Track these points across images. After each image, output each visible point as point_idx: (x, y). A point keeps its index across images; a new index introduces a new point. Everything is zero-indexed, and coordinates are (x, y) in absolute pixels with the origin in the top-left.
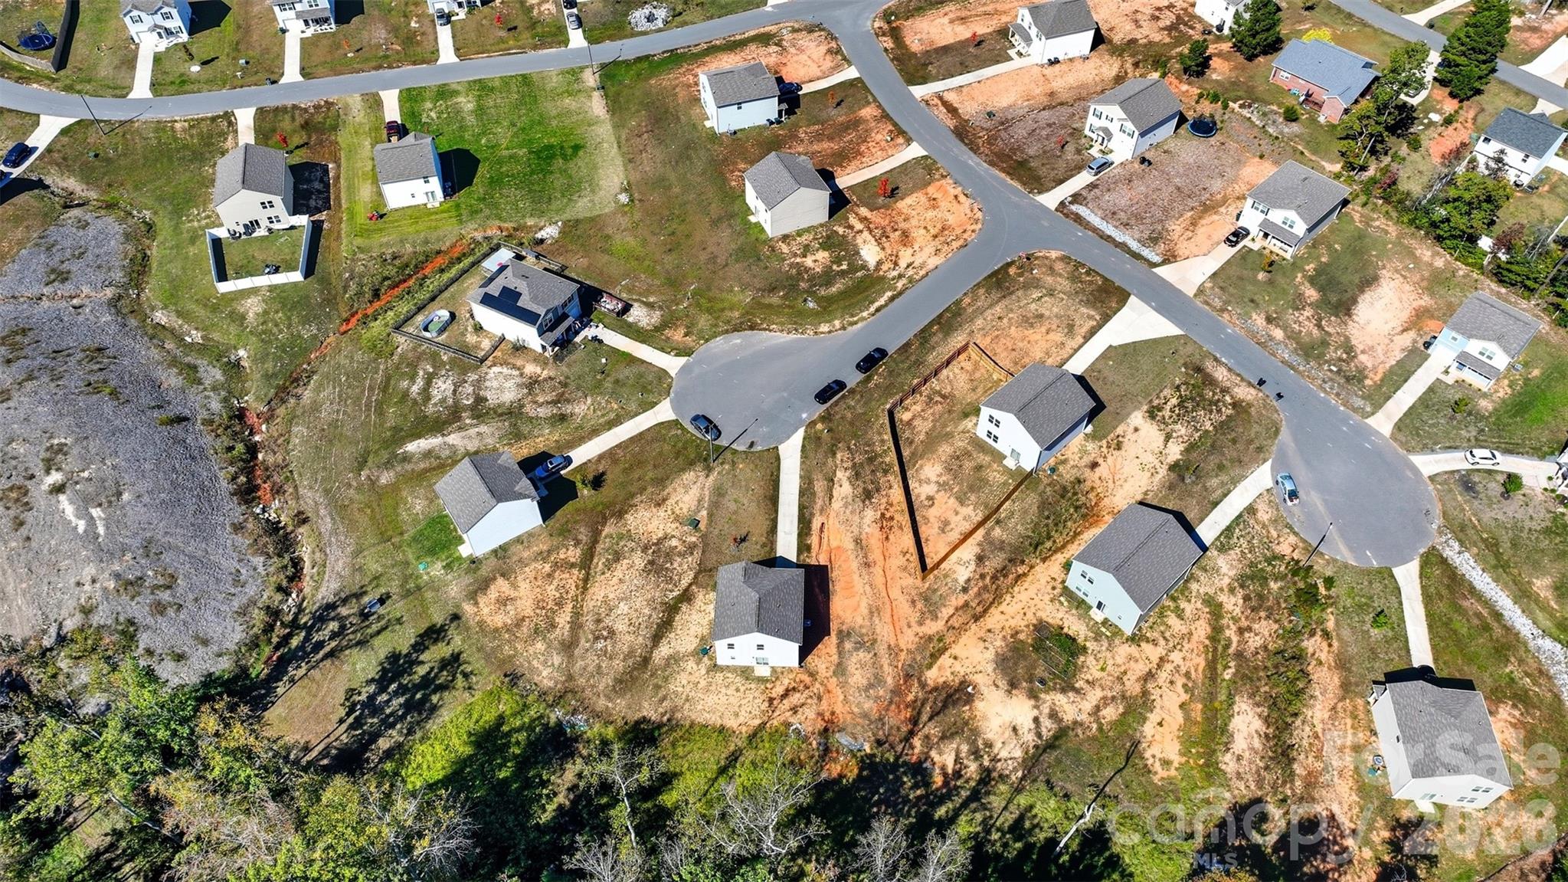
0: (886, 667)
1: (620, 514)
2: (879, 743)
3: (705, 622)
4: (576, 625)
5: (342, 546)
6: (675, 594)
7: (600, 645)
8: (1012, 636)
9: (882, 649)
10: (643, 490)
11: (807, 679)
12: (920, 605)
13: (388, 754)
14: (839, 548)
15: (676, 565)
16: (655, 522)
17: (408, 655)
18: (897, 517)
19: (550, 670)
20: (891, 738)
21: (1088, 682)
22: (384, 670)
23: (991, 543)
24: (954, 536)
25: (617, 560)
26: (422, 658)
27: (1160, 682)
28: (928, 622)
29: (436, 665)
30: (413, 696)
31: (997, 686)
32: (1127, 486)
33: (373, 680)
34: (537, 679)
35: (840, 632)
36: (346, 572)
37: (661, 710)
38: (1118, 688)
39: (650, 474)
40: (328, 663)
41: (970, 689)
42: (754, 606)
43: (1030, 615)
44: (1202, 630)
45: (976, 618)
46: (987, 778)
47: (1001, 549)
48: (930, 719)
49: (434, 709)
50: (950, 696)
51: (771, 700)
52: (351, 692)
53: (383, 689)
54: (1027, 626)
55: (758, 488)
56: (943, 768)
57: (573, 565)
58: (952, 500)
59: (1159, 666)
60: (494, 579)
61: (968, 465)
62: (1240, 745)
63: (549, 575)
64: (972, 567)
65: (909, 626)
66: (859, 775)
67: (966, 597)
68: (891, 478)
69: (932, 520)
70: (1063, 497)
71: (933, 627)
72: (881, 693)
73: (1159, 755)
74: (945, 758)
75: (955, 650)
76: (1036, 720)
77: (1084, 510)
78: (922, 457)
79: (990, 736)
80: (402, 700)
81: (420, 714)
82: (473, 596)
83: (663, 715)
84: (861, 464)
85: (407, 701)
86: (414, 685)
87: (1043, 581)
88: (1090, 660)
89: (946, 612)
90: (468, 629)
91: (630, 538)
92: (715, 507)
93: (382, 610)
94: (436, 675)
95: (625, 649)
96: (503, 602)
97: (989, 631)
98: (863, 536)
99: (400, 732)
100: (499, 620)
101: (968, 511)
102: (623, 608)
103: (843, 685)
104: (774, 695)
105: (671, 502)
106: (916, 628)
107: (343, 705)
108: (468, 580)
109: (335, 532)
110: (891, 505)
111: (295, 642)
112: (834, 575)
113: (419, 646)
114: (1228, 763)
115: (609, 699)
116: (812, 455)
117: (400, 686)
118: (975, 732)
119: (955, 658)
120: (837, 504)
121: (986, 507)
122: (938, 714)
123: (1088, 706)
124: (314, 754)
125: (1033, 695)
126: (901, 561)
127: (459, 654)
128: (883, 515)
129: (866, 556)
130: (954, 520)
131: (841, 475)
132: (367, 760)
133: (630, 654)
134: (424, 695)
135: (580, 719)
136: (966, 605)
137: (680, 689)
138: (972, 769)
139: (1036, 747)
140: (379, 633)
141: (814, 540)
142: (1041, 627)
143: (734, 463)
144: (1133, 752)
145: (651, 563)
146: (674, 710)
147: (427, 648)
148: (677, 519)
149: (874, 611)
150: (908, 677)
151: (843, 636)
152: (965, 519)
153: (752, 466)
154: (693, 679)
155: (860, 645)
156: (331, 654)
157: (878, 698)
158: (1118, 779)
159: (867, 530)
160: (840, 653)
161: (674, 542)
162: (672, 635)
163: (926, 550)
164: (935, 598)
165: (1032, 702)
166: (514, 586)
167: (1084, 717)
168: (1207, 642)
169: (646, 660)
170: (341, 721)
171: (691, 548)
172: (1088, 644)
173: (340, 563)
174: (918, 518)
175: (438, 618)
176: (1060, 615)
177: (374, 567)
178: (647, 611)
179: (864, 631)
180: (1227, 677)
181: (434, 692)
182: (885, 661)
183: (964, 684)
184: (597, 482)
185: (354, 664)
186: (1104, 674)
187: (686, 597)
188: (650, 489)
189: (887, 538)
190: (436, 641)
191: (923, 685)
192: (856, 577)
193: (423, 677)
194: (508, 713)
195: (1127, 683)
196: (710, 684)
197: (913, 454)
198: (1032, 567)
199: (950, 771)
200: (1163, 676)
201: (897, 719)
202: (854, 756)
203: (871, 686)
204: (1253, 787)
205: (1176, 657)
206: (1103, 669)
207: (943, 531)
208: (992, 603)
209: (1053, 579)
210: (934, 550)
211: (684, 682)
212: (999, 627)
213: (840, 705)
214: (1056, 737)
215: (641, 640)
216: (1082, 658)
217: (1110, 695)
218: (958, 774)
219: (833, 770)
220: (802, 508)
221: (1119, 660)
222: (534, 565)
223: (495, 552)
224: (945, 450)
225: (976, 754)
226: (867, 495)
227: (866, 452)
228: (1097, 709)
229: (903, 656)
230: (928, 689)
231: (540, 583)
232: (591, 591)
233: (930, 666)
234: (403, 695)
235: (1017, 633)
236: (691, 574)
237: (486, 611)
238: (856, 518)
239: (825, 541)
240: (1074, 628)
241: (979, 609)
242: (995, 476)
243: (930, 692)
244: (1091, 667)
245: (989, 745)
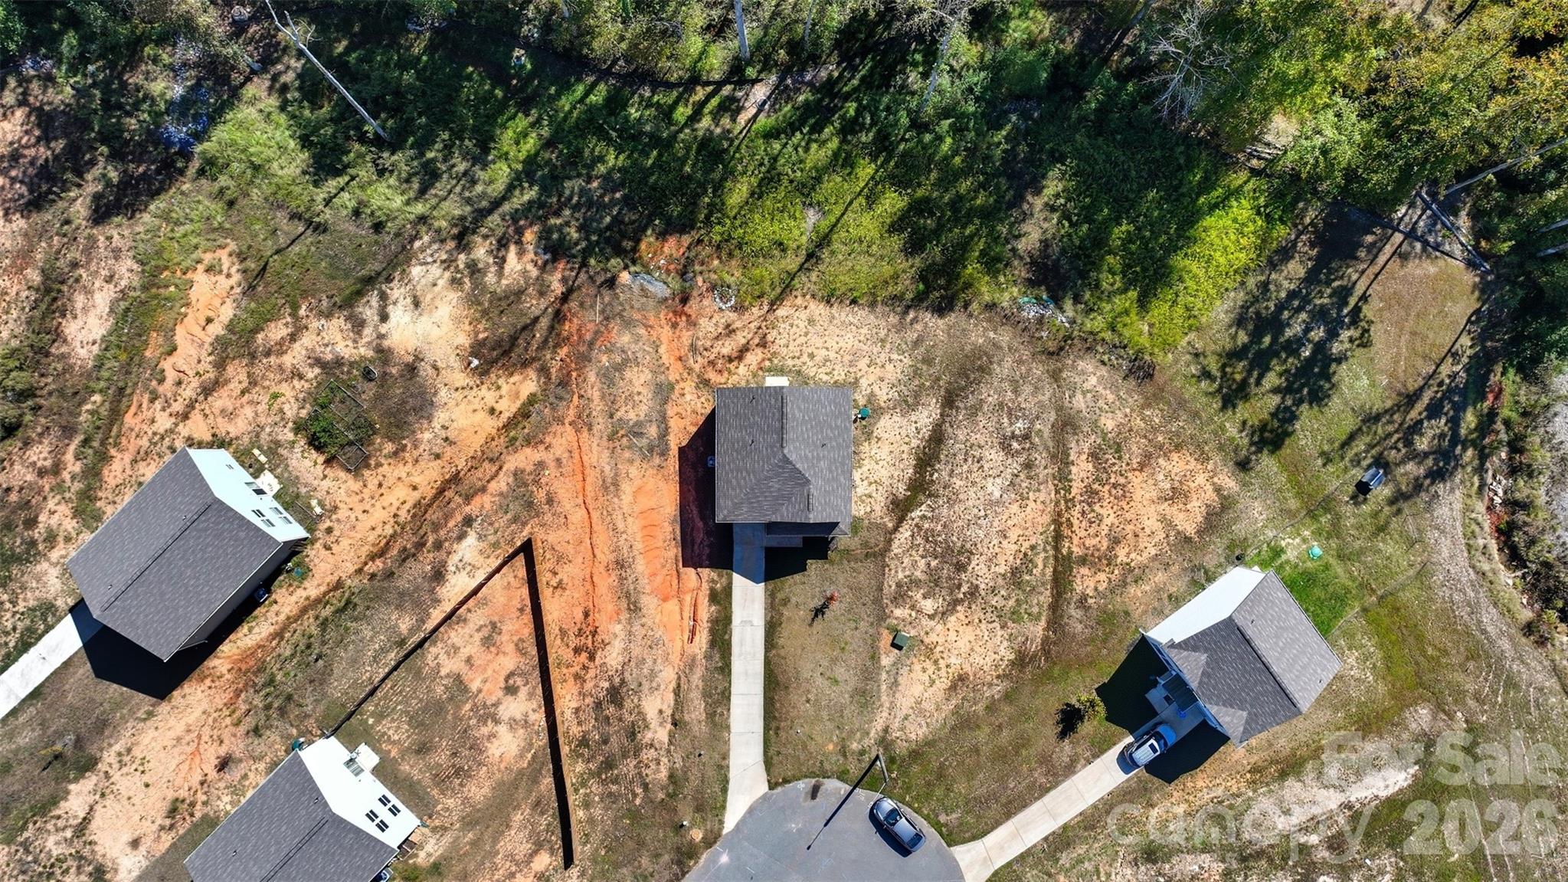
0: (596, 395)
1: (1021, 660)
2: (611, 283)
3: (867, 464)
4: (1061, 458)
5: (1452, 582)
6: (916, 513)
7: (1020, 426)
8: (404, 448)
9: (601, 424)
10: (991, 708)
11: (712, 375)
12: (541, 495)
13: (1285, 253)
14: (665, 599)
15: (922, 563)
16: (963, 645)
17: (1299, 402)
18: (567, 654)
19: (1087, 386)
20: (592, 291)
21: (301, 377)
22: (1328, 378)
23: (418, 604)
24: (477, 617)
25: (1015, 572)
26: (1276, 399)
27: (195, 383)
28: (530, 468)
29: (1254, 390)
30: (1274, 341)
31: (436, 368)
32: (179, 729)
33: (1339, 361)
34: (1103, 371)
35: (664, 454)
36: (1432, 535)
37: (919, 327)
38: (257, 371)
39: (982, 735)
40: (1413, 385)
41: (476, 362)
42: (790, 435)
43: (372, 483)
44: (116, 470)
45: (456, 479)
46: (462, 237)
47: (402, 594)
48: (536, 320)
49: (1240, 322)
50: (506, 353)
51: (763, 344)
52: (1364, 341)
53: (1320, 348)
54: (379, 465)
55: (798, 704)
56: (521, 253)
57: (1083, 561)
58: (474, 687)
59: (191, 405)
60: (1200, 532)
61: (441, 757)
62: (103, 298)
63: (1116, 541)
64: (453, 560)
65: (558, 460)
66: (638, 241)
67: (467, 509)
68: (575, 730)
69: (510, 648)
70: (289, 698)
71: (523, 459)
72: (604, 359)
73: (221, 278)
74: (519, 265)
75: (491, 425)
76: (384, 317)
77: (260, 680)
78: (521, 773)
79: (454, 296)
80: (1289, 333)
81: (1258, 313)
82: (1226, 503)
83: (915, 320)
84: (625, 756)
85: (1282, 333)
86: (1277, 355)
87: (345, 543)
88: (291, 410)
89: (501, 484)
90: (1221, 448)
91: (999, 612)
92: (869, 672)
93: (1358, 474)
94: (1250, 373)
95: (982, 420)
96: (1177, 494)
97: (438, 456)
98: (624, 616)
99: (1279, 286)
100: (1178, 464)
101: (450, 666)
102: (994, 488)
103: (659, 369)
104: (759, 351)
105: (943, 684)
106: (548, 457)
107: (1371, 322)
108: (1240, 529)
109: (1474, 608)
110: (577, 676)
111: (1470, 419)
112: (674, 551)
113: (1285, 418)
114: (127, 271)
115: (996, 346)
116: (711, 773)
117: (1295, 353)
118: (472, 300)
119: (492, 411)
120: (668, 676)
121: (419, 672)
122: (524, 328)
123: (307, 340)
124: (1388, 249)
125: (384, 354)
126: (566, 573)
127: (1224, 408)
128: (592, 658)
129: (622, 579)
130: (473, 648)
131: (659, 733)
132: (1312, 246)
133: (974, 411)
134: (1260, 342)
135: (1031, 313)
136: (468, 499)
137: (895, 356)
138: (481, 251)
139: (389, 280)
140: (1352, 437)
141: (706, 611)
142: (358, 465)
143: (843, 752)
144: (255, 279)
145: (960, 567)
146: (900, 327)
147: (1274, 415)
148: (930, 650)
149: (611, 486)
150: (564, 383)
151: (659, 448)
152: (456, 649)
153: (812, 747)
154: (878, 371)
155: (636, 431)
156: (1412, 398)
157: (609, 351)
158: (282, 241)
159: (618, 628)
160: (663, 419)
161: (929, 605)
162: (915, 443)
163: (525, 591)
164: (515, 507)
165: (386, 343)
166: (1166, 522)
167: (315, 324)
168: (113, 452)
169: (949, 402)
170: (1364, 298)
171: (901, 596)
172: (291, 436)
173: (1445, 553)
174: (534, 651)
175: (1267, 463)
176: (326, 484)
177: (1389, 547)
178: (958, 483)
179: (627, 454)
180: (97, 398)
181: (1245, 348)
182: (598, 406)
183: (483, 372)
184: (1070, 719)
185: (1373, 384)
186: (274, 389)
187: (900, 508)
188: (980, 708)
189: (586, 615)
190: (1263, 427)
191: (544, 371)
192: (638, 546)
193: (1267, 369)
194: (1133, 316)
195: (243, 377)
196: (851, 364)
197: (535, 781)
198: (359, 571)
199: (513, 248)
200: (188, 392)
201: (583, 320)
202: (645, 266)
203: (619, 368)
204: (102, 238)
205: (164, 422)
206: (275, 396)
207: (494, 625)
208: (430, 505)
209: (327, 548)
210: (509, 589)
211: (889, 367)
212: (422, 464)
213: (664, 339)
214: (359, 294)
215: (960, 435)
216: (304, 413)
217: (272, 359)
218: (503, 244)
219: (673, 247)
220: (725, 669)
221: (248, 412)
222: (1142, 559)
223: (1210, 578)
224: (479, 790)
225: (473, 269)
226: (615, 695)
227: (615, 781)
228: (293, 338)
229: (572, 413)
230: (536, 365)
231: (1129, 528)
232: (1047, 519)
233: (532, 400)
234: (1289, 341)
235: (395, 454)
236: (896, 549)
237: (1201, 479)
238: (636, 651)
239: (688, 612)
240: (308, 463)
241: (449, 494)
242: (397, 731)
243: (534, 359)
244: (292, 401)
245: (455, 282)
